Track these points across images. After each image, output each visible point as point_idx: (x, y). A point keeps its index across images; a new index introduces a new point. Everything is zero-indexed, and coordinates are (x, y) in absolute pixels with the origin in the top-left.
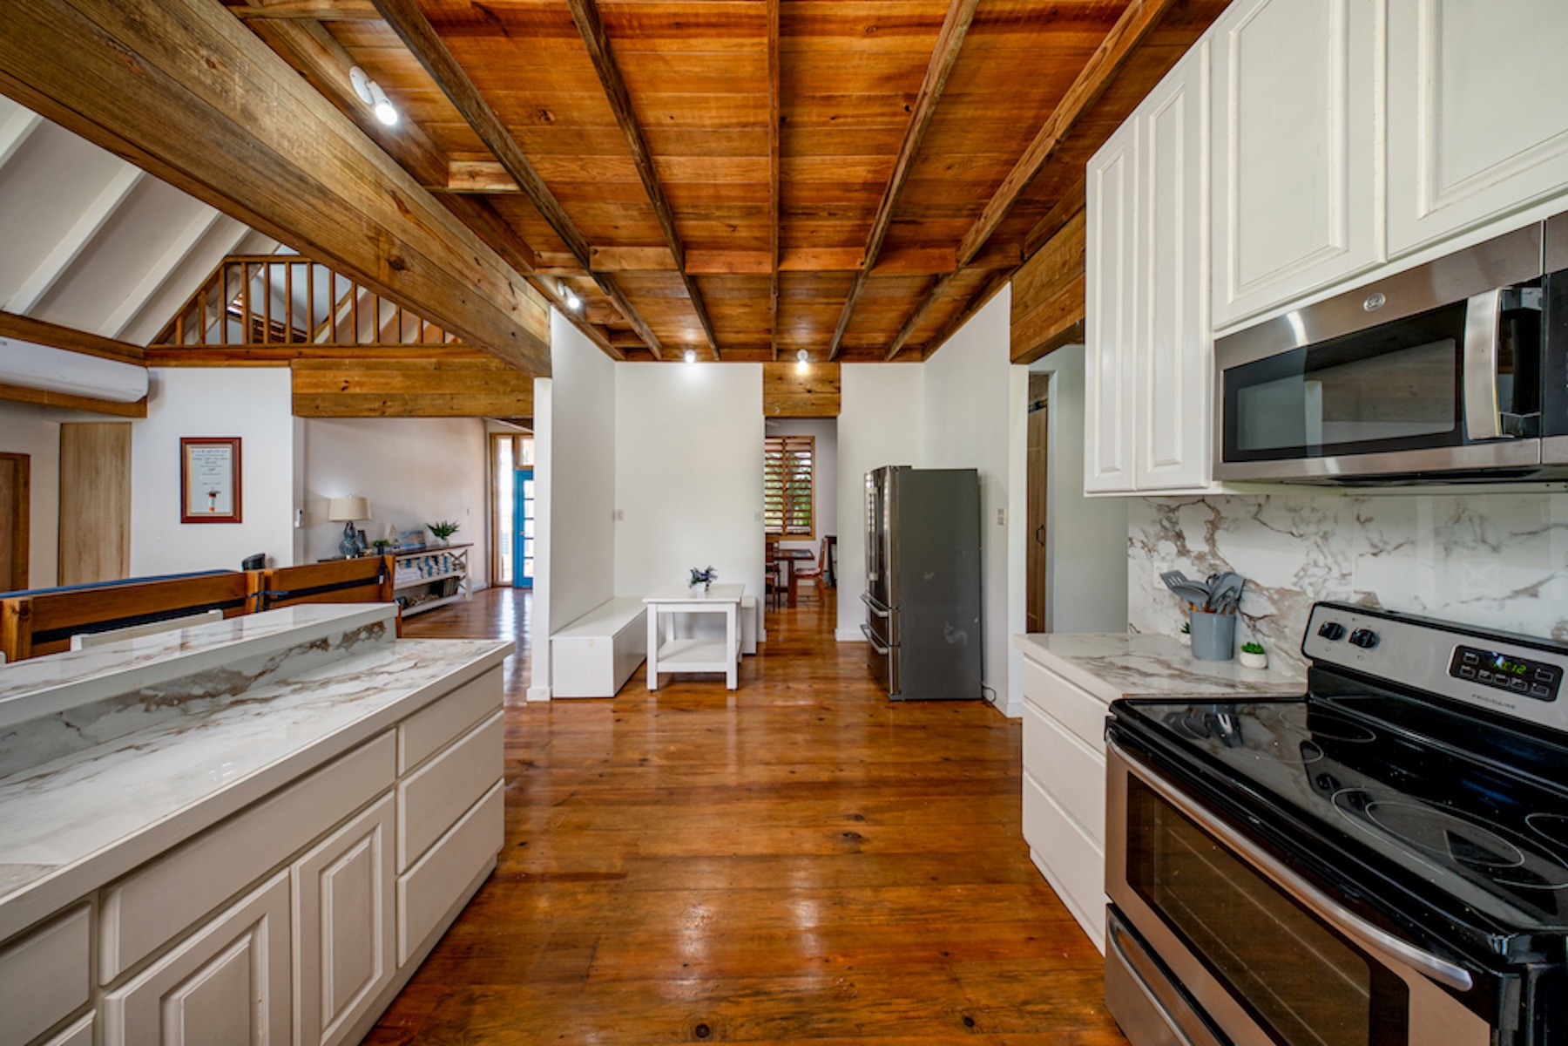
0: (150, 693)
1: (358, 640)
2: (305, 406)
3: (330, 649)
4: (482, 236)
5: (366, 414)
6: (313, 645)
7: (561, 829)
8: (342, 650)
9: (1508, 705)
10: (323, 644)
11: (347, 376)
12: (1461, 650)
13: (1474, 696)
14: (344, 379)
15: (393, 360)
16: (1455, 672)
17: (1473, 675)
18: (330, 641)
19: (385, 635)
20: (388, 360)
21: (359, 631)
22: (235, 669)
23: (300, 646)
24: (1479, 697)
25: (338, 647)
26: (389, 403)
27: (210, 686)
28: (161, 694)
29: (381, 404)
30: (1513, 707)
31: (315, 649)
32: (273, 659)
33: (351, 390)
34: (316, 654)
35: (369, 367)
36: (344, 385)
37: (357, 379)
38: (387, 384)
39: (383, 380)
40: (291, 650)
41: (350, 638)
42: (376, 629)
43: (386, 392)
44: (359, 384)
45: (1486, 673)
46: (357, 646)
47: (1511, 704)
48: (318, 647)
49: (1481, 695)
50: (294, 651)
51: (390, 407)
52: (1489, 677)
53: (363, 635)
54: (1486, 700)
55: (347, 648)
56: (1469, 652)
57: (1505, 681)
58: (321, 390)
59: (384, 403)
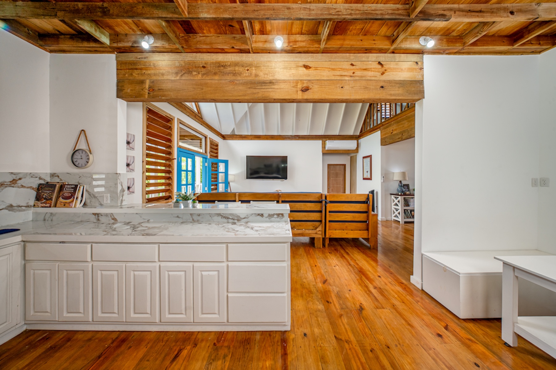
0: (222, 215)
1: (273, 217)
2: (384, 142)
3: (264, 217)
4: (353, 52)
5: (397, 140)
6: (259, 215)
7: (319, 348)
8: (268, 219)
10: (262, 215)
11: (393, 128)
14: (391, 130)
15: (405, 116)
18: (264, 215)
19: (284, 219)
20: (403, 117)
21: (274, 214)
22: (239, 215)
23: (255, 214)
25: (266, 217)
26: (404, 134)
27: (233, 217)
28: (224, 216)
29: (401, 135)
31: (259, 216)
32: (247, 215)
33: (394, 133)
34: (259, 217)
35: (398, 122)
36: (392, 131)
37: (395, 128)
38: (403, 127)
39: (402, 126)
40: (252, 214)
41: (271, 216)
42: (280, 216)
43: (403, 130)
44: (396, 130)
46: (273, 219)
48: (260, 216)
50: (253, 215)
51: (404, 135)
53: (275, 216)
55: (269, 219)
58: (387, 135)
59: (402, 134)
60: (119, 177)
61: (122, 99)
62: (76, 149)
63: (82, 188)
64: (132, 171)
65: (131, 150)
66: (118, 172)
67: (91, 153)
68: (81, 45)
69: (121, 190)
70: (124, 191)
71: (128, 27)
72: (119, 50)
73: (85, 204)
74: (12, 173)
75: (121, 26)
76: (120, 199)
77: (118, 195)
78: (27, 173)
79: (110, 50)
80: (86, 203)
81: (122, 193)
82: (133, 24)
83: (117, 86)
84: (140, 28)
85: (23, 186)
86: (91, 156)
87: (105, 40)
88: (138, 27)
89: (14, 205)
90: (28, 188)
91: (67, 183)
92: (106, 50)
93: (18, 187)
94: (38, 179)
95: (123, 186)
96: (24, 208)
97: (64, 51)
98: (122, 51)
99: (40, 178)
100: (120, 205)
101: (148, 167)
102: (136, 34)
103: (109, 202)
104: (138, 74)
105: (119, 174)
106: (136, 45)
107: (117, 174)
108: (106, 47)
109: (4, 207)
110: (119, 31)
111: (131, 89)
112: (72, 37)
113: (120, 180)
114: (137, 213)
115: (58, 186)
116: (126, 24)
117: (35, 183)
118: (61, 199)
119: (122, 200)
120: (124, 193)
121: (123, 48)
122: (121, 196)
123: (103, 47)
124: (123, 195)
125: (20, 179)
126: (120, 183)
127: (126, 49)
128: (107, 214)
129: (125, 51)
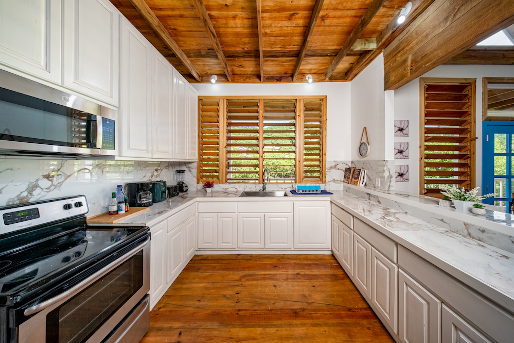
9: (30, 224)
12: (4, 216)
13: (18, 227)
16: (6, 223)
17: (13, 221)
24: (20, 227)
30: (31, 224)
45: (17, 219)
47: (30, 223)
49: (21, 226)
52: (18, 220)
54: (23, 226)
56: (8, 215)
57: (24, 218)
60: (387, 164)
61: (389, 90)
62: (362, 142)
63: (363, 172)
64: (405, 158)
65: (404, 136)
66: (386, 159)
67: (369, 145)
68: (361, 64)
69: (388, 176)
70: (391, 177)
71: (386, 17)
72: (384, 46)
73: (365, 184)
74: (335, 161)
75: (381, 22)
76: (387, 184)
77: (386, 181)
78: (340, 161)
79: (379, 51)
80: (367, 184)
81: (389, 179)
82: (389, 10)
83: (385, 79)
84: (396, 7)
85: (339, 169)
86: (369, 147)
87: (373, 46)
88: (394, 8)
89: (336, 179)
90: (341, 170)
91: (357, 168)
92: (376, 53)
93: (337, 169)
94: (345, 165)
95: (390, 172)
96: (339, 182)
97: (356, 75)
98: (387, 44)
99: (346, 165)
100: (387, 190)
101: (427, 152)
102: (395, 17)
103: (379, 186)
104: (401, 56)
105: (387, 161)
106: (395, 29)
107: (384, 161)
108: (376, 51)
109: (331, 180)
110: (381, 28)
111: (395, 75)
112: (358, 62)
113: (387, 166)
114: (396, 202)
115: (352, 170)
116: (383, 16)
117: (344, 167)
118: (353, 180)
119: (389, 186)
120: (392, 179)
121: (386, 42)
122: (389, 182)
123: (373, 53)
124: (390, 181)
125: (338, 165)
126: (387, 169)
127: (389, 39)
128: (374, 196)
129: (389, 42)
